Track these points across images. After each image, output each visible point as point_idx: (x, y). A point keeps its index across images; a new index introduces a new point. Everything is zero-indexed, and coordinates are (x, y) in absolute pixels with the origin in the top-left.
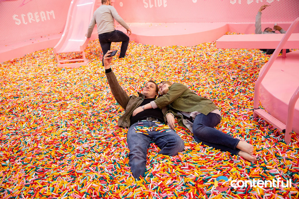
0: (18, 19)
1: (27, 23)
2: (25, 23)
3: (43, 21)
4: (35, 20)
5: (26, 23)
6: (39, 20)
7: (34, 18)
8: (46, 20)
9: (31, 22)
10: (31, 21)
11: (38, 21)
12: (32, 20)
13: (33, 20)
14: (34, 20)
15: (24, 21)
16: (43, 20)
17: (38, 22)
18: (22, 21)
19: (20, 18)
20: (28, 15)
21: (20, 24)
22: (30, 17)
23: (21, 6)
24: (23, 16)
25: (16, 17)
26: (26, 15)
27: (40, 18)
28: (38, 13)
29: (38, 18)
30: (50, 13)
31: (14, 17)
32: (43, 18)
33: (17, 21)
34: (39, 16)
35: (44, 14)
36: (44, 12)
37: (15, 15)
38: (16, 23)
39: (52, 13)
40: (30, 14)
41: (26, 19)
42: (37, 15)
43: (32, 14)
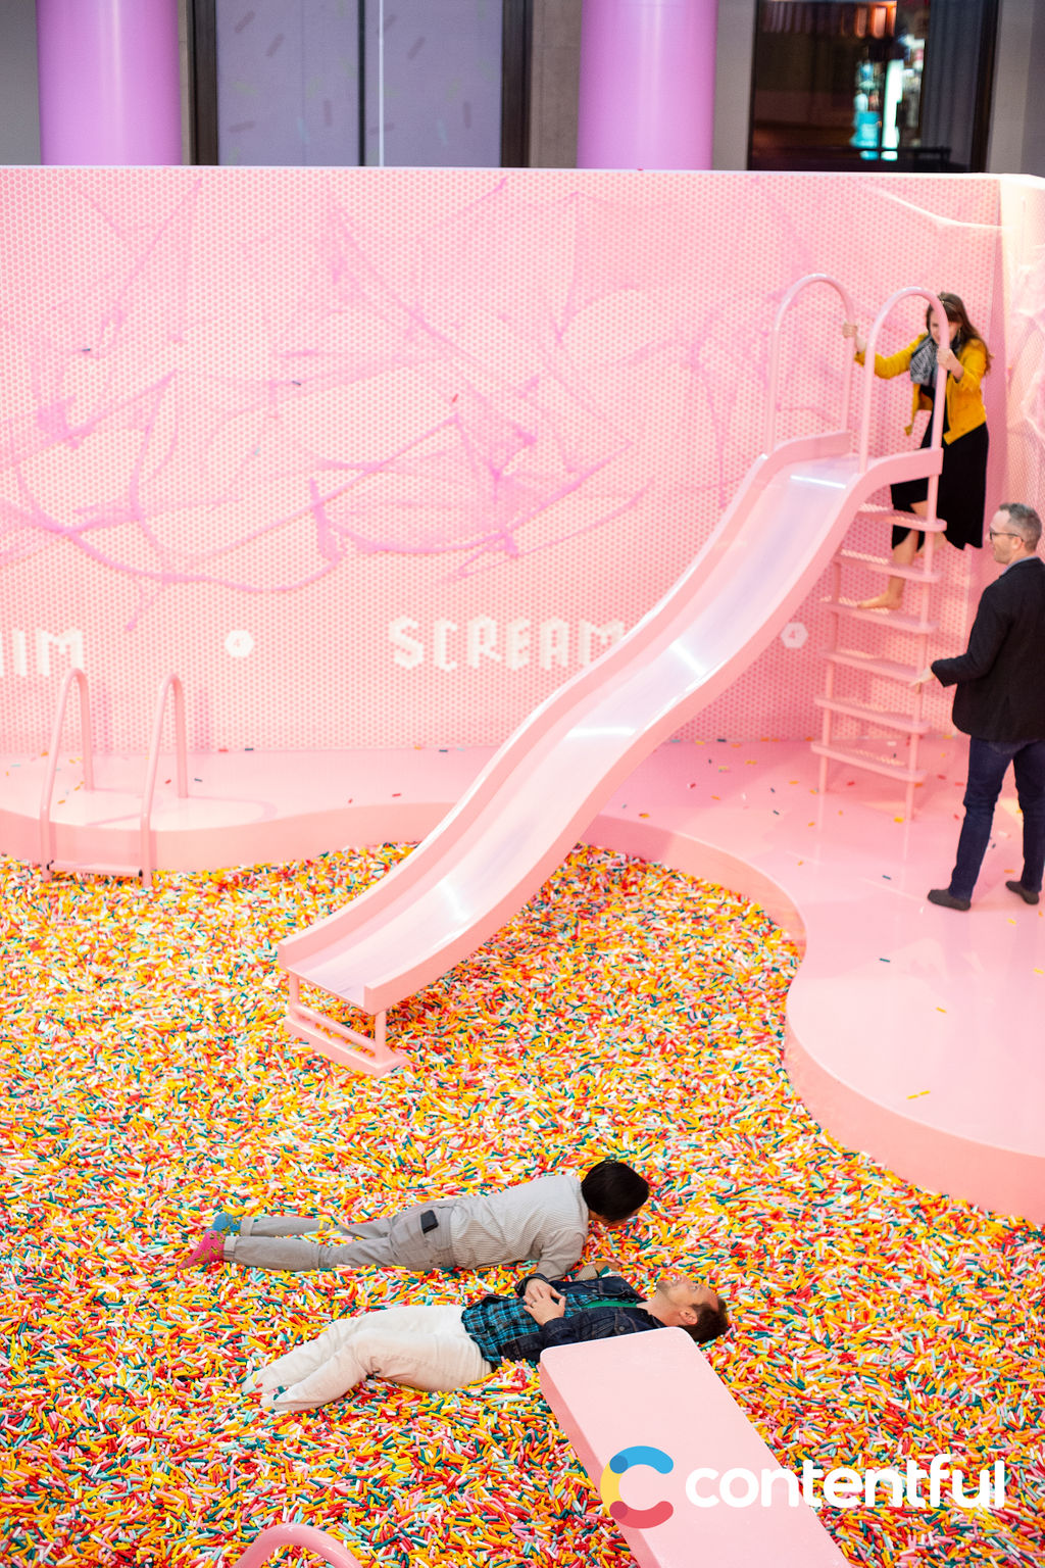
0: (415, 643)
1: (454, 665)
2: (443, 665)
3: (548, 667)
4: (504, 655)
5: (448, 662)
6: (527, 661)
7: (501, 648)
8: (565, 664)
9: (476, 665)
10: (481, 661)
11: (516, 662)
12: (488, 652)
13: (493, 655)
14: (498, 658)
15: (443, 653)
16: (549, 660)
17: (515, 668)
18: (429, 653)
19: (425, 636)
20: (474, 627)
21: (415, 663)
22: (482, 637)
23: (449, 580)
24: (443, 627)
25: (409, 628)
26: (460, 624)
27: (534, 650)
28: (532, 626)
29: (522, 647)
30: (598, 632)
31: (397, 630)
32: (554, 651)
33: (404, 650)
34: (532, 639)
35: (564, 636)
36: (566, 625)
37: (406, 622)
38: (397, 660)
39: (610, 632)
40: (482, 624)
41: (457, 645)
42: (521, 633)
43: (494, 623)
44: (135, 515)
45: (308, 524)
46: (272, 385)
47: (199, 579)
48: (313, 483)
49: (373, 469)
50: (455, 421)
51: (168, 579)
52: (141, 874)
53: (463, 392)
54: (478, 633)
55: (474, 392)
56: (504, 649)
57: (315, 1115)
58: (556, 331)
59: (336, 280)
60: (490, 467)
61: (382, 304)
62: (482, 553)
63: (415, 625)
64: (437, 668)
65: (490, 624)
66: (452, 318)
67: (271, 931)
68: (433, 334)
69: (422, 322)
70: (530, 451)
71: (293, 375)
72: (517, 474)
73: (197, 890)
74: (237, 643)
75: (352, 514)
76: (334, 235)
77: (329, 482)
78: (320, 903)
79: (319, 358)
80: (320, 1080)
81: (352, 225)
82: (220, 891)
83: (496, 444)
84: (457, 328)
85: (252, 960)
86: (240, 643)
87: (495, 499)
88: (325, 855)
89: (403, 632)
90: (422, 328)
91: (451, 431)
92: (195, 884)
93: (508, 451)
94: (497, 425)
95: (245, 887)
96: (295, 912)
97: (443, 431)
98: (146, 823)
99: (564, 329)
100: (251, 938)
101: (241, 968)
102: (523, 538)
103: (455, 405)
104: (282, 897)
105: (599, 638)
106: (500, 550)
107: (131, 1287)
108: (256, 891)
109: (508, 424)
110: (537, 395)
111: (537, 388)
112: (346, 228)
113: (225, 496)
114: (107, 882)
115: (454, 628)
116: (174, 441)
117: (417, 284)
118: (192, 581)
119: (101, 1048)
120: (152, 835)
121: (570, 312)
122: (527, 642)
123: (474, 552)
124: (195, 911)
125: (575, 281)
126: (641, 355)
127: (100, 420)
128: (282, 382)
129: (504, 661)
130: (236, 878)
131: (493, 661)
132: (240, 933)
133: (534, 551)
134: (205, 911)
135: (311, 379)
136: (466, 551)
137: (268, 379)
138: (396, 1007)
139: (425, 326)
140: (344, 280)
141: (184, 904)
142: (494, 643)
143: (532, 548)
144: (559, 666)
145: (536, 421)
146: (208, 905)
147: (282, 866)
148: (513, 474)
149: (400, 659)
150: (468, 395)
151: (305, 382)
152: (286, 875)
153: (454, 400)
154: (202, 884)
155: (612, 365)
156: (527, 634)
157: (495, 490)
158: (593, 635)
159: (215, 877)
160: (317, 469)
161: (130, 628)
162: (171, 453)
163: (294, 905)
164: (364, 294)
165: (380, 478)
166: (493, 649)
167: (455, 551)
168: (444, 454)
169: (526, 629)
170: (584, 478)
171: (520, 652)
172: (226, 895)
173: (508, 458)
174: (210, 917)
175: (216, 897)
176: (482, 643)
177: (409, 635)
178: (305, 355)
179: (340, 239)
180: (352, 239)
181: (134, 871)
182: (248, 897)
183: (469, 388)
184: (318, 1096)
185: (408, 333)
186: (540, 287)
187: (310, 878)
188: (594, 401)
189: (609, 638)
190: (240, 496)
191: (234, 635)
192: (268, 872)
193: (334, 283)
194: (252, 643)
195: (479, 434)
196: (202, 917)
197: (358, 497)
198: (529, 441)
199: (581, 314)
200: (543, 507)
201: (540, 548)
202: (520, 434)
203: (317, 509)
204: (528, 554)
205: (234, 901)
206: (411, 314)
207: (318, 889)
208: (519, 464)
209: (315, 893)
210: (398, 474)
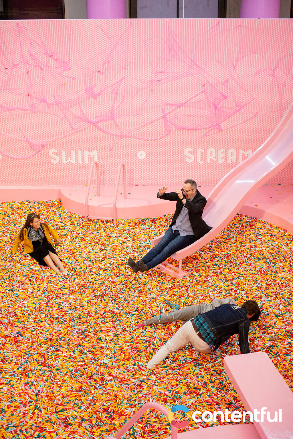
0: (192, 155)
1: (203, 162)
2: (199, 162)
3: (230, 163)
4: (217, 159)
5: (201, 161)
6: (224, 161)
7: (216, 157)
8: (235, 162)
9: (209, 162)
10: (211, 161)
11: (221, 161)
12: (212, 158)
13: (214, 159)
14: (216, 160)
15: (200, 158)
16: (230, 161)
17: (220, 163)
18: (196, 158)
19: (195, 153)
20: (209, 151)
21: (192, 161)
22: (211, 154)
23: (202, 137)
24: (200, 151)
25: (190, 151)
26: (205, 150)
27: (226, 158)
28: (225, 151)
29: (222, 157)
30: (244, 153)
31: (186, 152)
32: (232, 158)
33: (188, 157)
34: (225, 155)
35: (235, 154)
36: (235, 151)
37: (189, 149)
38: (186, 160)
39: (248, 153)
40: (211, 150)
41: (204, 156)
42: (222, 153)
43: (214, 150)
44: (113, 118)
45: (162, 120)
46: (152, 81)
47: (130, 137)
48: (163, 109)
49: (180, 105)
50: (204, 92)
51: (122, 136)
52: (113, 220)
53: (206, 83)
54: (210, 153)
55: (210, 83)
56: (217, 157)
57: (161, 289)
58: (234, 66)
59: (170, 51)
60: (214, 105)
61: (183, 58)
62: (211, 130)
63: (192, 150)
64: (198, 163)
65: (213, 150)
66: (203, 62)
67: (149, 237)
68: (198, 67)
69: (195, 63)
70: (226, 100)
71: (158, 79)
72: (222, 107)
73: (128, 224)
74: (141, 155)
75: (174, 118)
76: (170, 38)
77: (168, 109)
78: (163, 229)
79: (165, 74)
80: (163, 279)
81: (175, 35)
82: (135, 225)
83: (216, 98)
84: (205, 65)
85: (144, 245)
86: (142, 155)
87: (215, 114)
88: (165, 216)
89: (188, 152)
90: (195, 65)
91: (203, 95)
92: (128, 223)
93: (219, 100)
94: (216, 93)
95: (142, 224)
96: (156, 231)
97: (200, 95)
98: (115, 205)
99: (236, 65)
100: (144, 238)
101: (141, 247)
102: (223, 126)
103: (204, 87)
104: (153, 227)
105: (245, 154)
106: (216, 129)
107: (108, 335)
108: (145, 225)
109: (219, 93)
110: (228, 84)
111: (228, 82)
112: (173, 36)
113: (138, 113)
114: (103, 222)
115: (203, 151)
116: (124, 97)
117: (194, 52)
118: (128, 137)
119: (101, 268)
120: (116, 209)
121: (237, 60)
122: (224, 155)
123: (209, 129)
124: (128, 230)
125: (239, 51)
126: (258, 73)
127: (103, 91)
128: (154, 80)
129: (217, 161)
130: (140, 221)
131: (214, 161)
132: (141, 237)
133: (226, 129)
134: (131, 230)
135: (163, 80)
136: (207, 129)
137: (151, 80)
138: (185, 259)
139: (196, 64)
140: (173, 51)
141: (125, 229)
142: (214, 156)
143: (226, 128)
144: (233, 162)
145: (227, 92)
146: (132, 229)
147: (153, 218)
148: (221, 107)
149: (187, 160)
150: (208, 84)
151: (161, 80)
152: (154, 221)
153: (204, 86)
154: (130, 223)
155: (250, 75)
156: (224, 153)
157: (215, 112)
158: (243, 154)
159: (133, 221)
160: (164, 105)
161: (110, 150)
162: (123, 101)
163: (156, 229)
164: (178, 55)
165: (182, 108)
166: (214, 157)
167: (203, 129)
168: (201, 101)
169: (224, 152)
170: (241, 108)
171: (222, 158)
172: (137, 226)
173: (219, 102)
174: (132, 232)
175: (134, 227)
176: (211, 156)
177: (190, 153)
178: (161, 73)
179: (172, 39)
180: (175, 39)
181: (111, 219)
182: (143, 227)
183: (208, 82)
184: (162, 284)
185: (191, 66)
186: (229, 53)
187: (161, 222)
188: (244, 86)
189: (248, 154)
190: (142, 113)
191: (140, 153)
192: (149, 220)
193: (170, 52)
194: (145, 155)
195: (211, 96)
196: (130, 232)
197: (176, 113)
198: (225, 97)
199: (241, 61)
200: (229, 117)
201: (228, 128)
202: (223, 96)
203: (164, 117)
204: (225, 130)
205: (139, 228)
206: (192, 61)
207: (163, 225)
208: (222, 104)
209: (162, 226)
210: (187, 107)
